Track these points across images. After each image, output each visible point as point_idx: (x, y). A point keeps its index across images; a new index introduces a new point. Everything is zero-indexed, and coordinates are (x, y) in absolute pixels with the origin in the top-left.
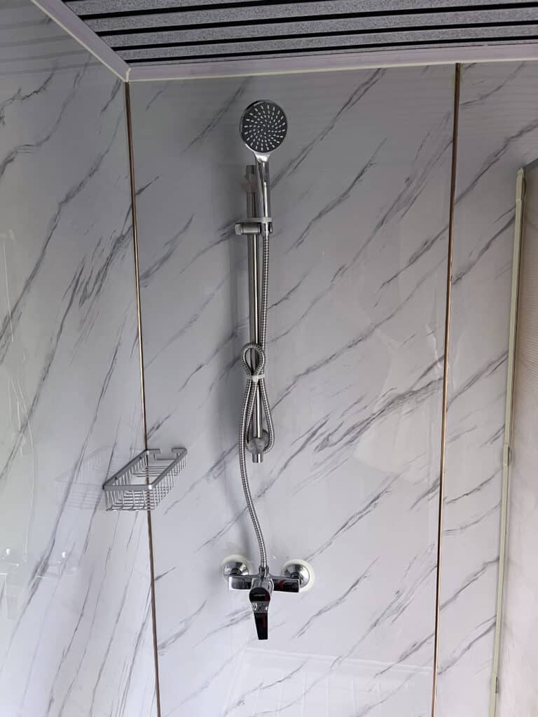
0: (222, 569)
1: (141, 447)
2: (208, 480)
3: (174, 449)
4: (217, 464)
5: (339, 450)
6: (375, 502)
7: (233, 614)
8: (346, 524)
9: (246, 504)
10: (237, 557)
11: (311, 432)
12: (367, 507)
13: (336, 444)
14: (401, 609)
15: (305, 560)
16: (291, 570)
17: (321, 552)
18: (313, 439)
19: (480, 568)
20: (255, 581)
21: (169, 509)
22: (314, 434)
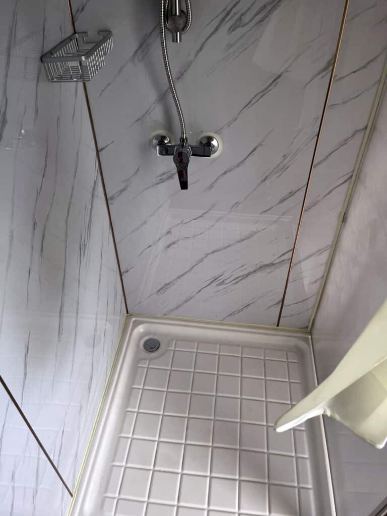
0: (151, 141)
1: (70, 31)
2: (134, 63)
3: (100, 32)
4: (140, 46)
5: (250, 30)
6: (276, 82)
7: (161, 176)
8: (250, 102)
9: (168, 85)
10: (162, 132)
11: (225, 12)
12: (269, 87)
13: (248, 23)
14: (285, 168)
15: (215, 133)
16: (204, 142)
17: (229, 126)
18: (227, 19)
19: (350, 135)
20: (177, 149)
21: (103, 91)
22: (228, 14)
